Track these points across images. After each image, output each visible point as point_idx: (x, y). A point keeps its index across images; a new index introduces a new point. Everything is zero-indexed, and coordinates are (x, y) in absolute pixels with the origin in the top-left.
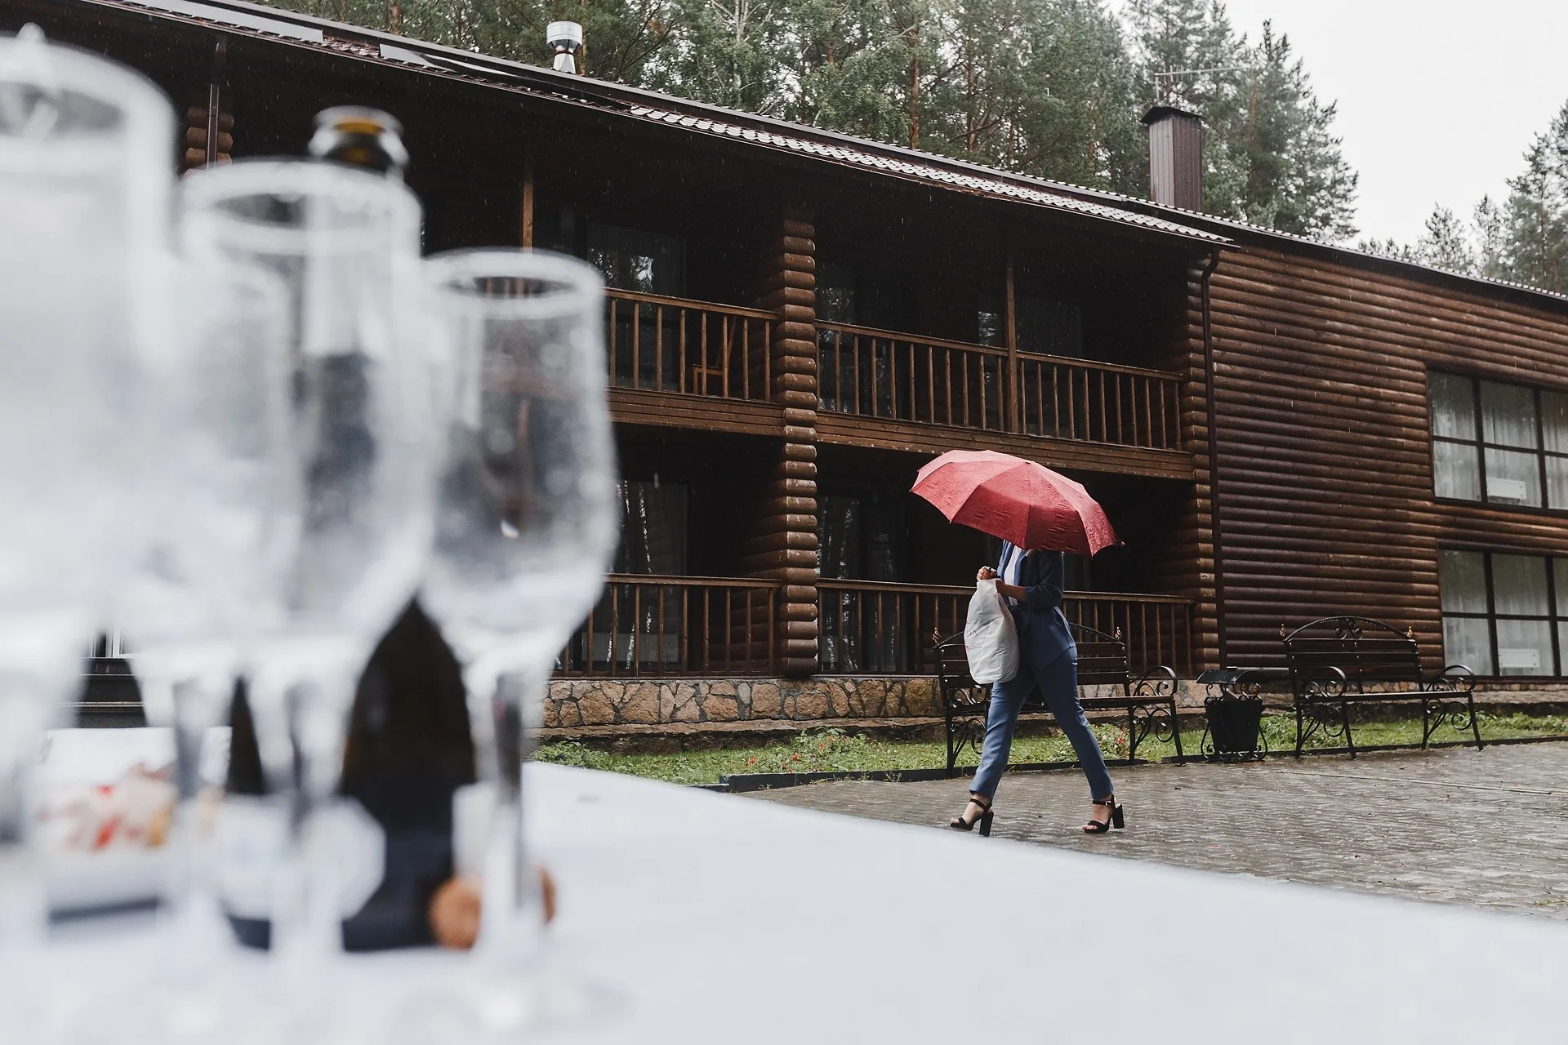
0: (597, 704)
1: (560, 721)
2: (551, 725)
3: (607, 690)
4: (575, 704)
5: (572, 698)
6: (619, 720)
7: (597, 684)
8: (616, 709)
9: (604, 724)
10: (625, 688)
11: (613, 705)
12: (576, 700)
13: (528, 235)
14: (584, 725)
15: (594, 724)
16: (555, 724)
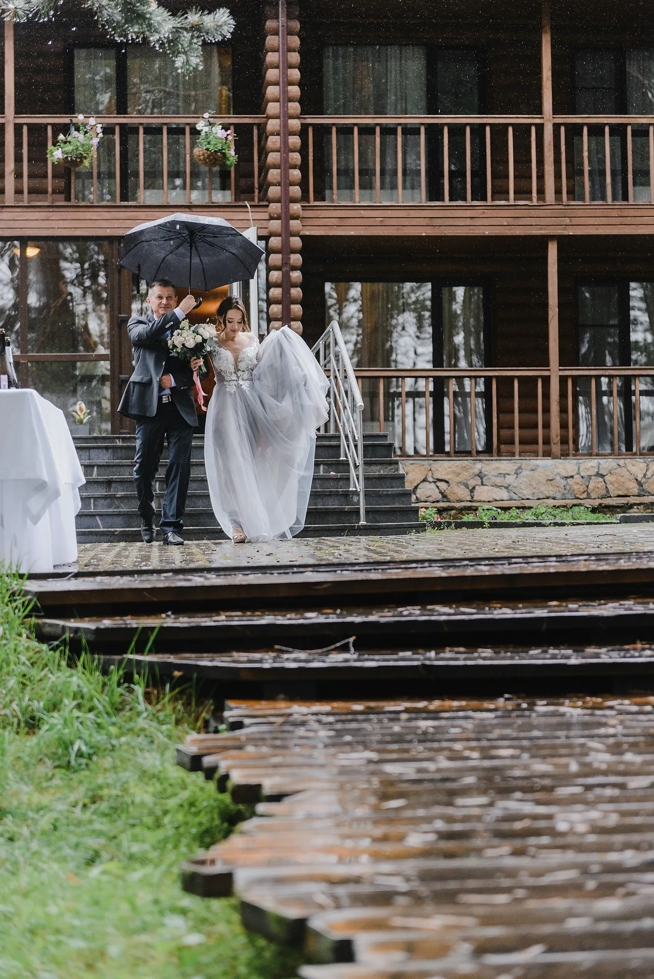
0: (622, 480)
1: (588, 494)
2: (581, 497)
3: (630, 468)
4: (601, 479)
5: (599, 475)
6: (642, 493)
7: (621, 462)
8: (640, 484)
9: (629, 496)
10: (648, 466)
11: (637, 480)
12: (602, 476)
13: (548, 79)
14: (611, 497)
15: (619, 496)
16: (585, 495)
